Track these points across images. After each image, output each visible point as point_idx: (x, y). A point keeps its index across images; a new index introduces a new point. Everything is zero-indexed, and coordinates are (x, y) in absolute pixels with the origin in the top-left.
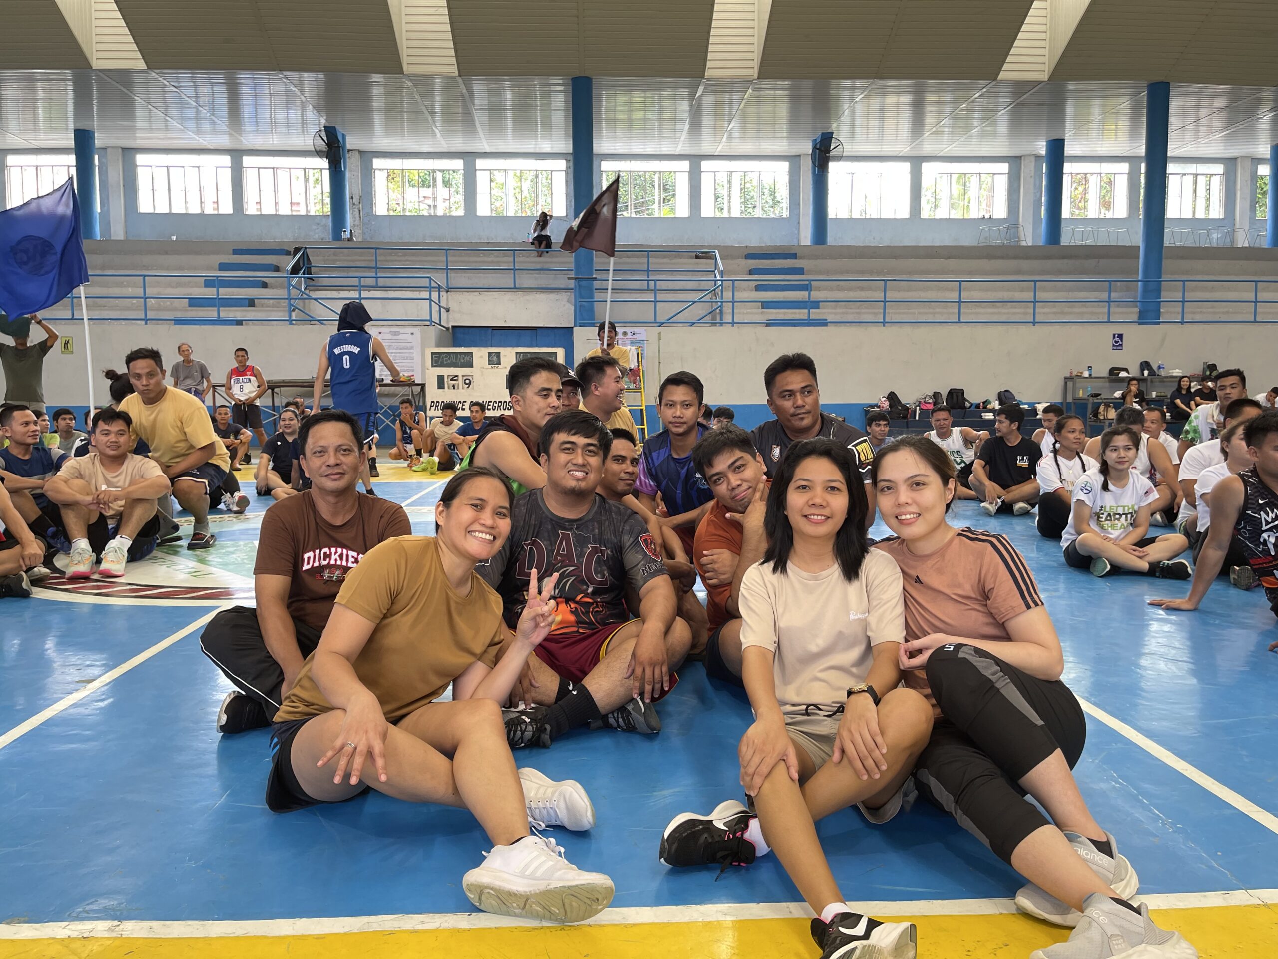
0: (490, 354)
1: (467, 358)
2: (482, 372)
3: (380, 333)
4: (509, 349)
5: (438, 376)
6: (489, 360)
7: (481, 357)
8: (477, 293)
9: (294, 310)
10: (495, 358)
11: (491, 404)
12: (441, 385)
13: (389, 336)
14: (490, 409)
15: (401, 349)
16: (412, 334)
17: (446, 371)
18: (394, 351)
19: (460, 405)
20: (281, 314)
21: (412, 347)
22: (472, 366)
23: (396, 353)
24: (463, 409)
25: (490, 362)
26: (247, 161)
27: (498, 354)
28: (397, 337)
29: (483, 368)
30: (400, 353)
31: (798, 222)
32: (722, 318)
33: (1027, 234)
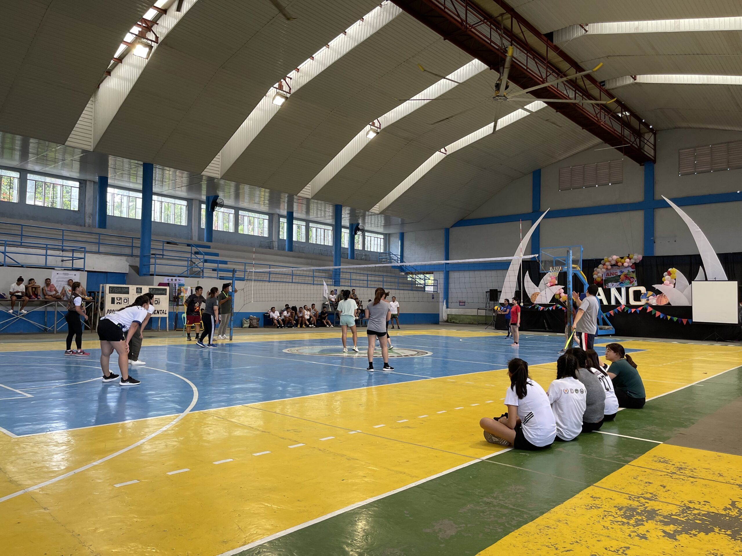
0: (137, 288)
1: (126, 290)
3: (58, 274)
4: (146, 287)
5: (112, 298)
6: (136, 291)
7: (133, 289)
10: (139, 290)
12: (113, 301)
17: (115, 296)
22: (128, 293)
27: (141, 289)
29: (133, 295)
31: (191, 229)
32: (203, 275)
33: (276, 244)
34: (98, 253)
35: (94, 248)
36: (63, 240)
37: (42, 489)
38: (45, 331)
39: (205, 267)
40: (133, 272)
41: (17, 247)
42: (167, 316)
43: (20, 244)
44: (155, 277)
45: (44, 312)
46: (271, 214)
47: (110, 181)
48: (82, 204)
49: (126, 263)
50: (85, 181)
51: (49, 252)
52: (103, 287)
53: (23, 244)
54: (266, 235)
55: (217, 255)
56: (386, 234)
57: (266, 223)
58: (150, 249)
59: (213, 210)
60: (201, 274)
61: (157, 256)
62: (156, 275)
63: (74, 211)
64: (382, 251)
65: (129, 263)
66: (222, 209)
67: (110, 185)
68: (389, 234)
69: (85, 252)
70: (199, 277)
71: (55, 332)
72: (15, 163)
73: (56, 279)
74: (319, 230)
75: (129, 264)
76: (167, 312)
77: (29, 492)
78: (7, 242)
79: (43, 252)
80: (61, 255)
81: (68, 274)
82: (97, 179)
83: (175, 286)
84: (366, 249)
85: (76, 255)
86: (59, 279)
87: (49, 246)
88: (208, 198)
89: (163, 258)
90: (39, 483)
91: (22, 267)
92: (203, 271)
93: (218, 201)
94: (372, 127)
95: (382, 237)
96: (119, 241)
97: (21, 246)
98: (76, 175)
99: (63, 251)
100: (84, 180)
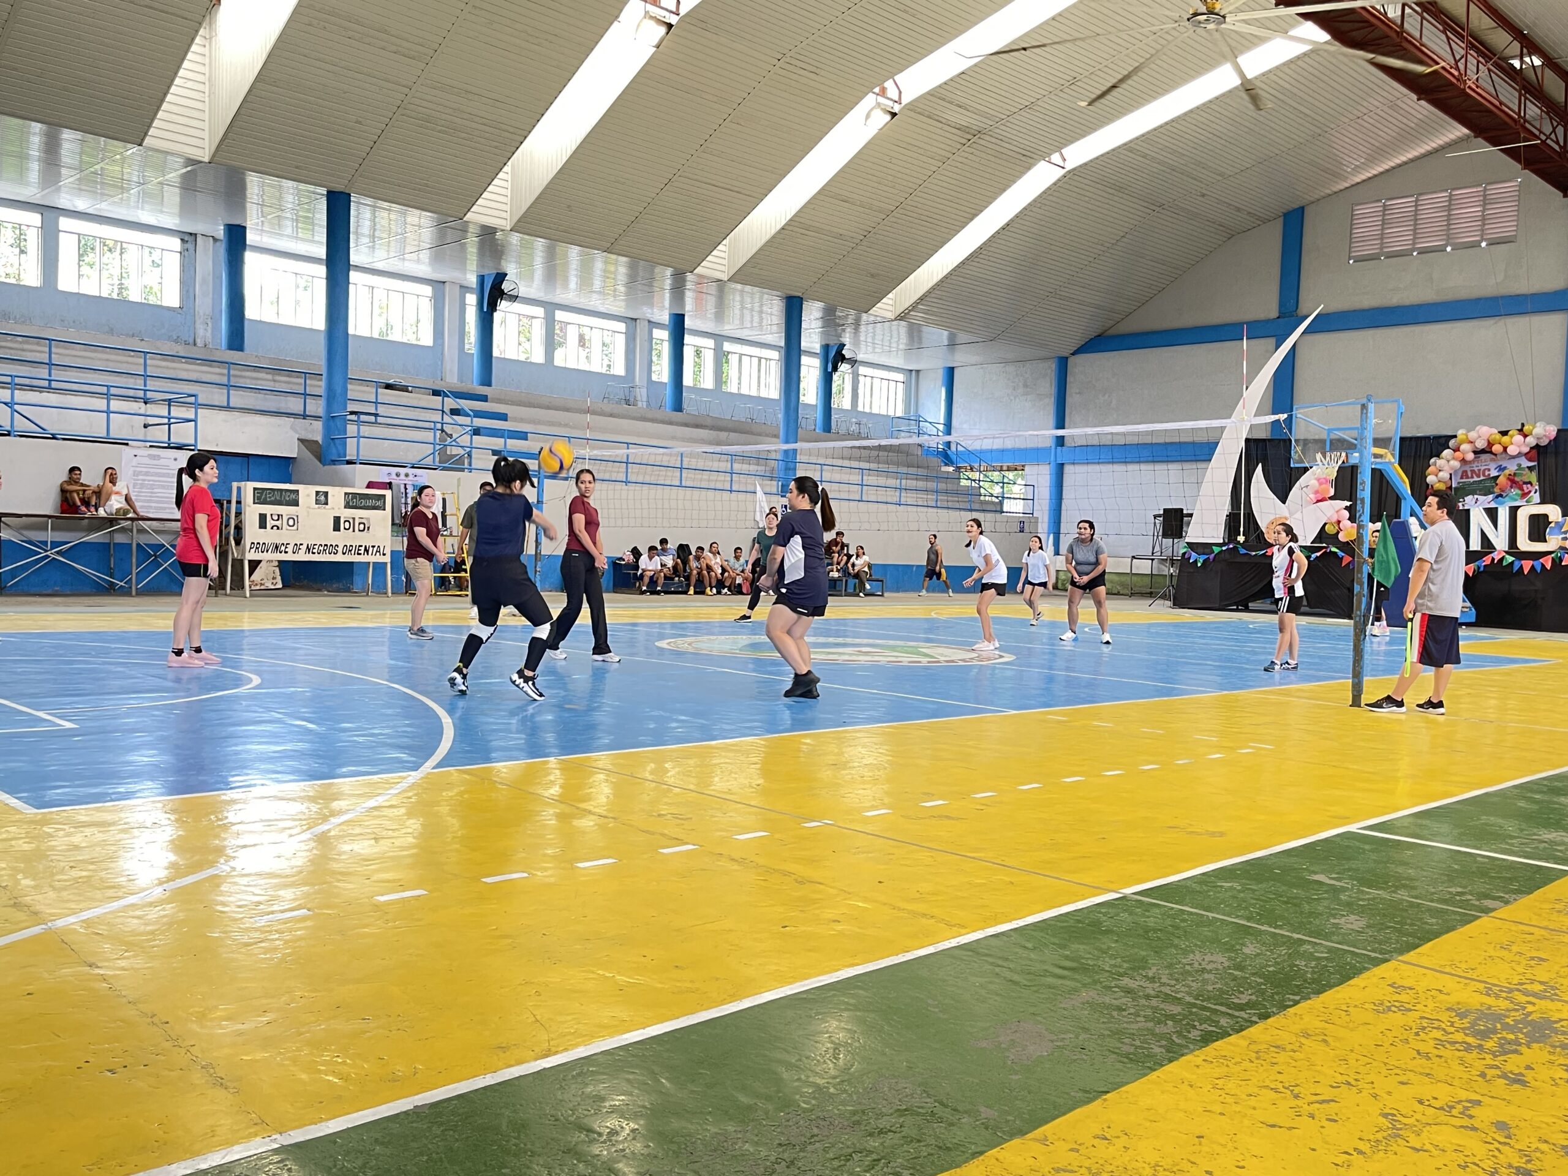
0: (317, 493)
1: (293, 496)
2: (308, 512)
3: (136, 456)
4: (339, 489)
5: (260, 514)
6: (316, 500)
7: (308, 495)
10: (323, 498)
11: (316, 547)
12: (263, 524)
13: (147, 461)
14: (313, 553)
15: (161, 476)
16: (175, 459)
17: (268, 509)
18: (152, 478)
19: (283, 548)
22: (297, 505)
23: (154, 481)
24: (286, 552)
25: (317, 502)
27: (326, 494)
28: (155, 462)
29: (309, 508)
31: (442, 354)
32: (470, 465)
33: (642, 394)
34: (228, 408)
35: (218, 396)
36: (145, 376)
37: (87, 923)
38: (109, 590)
39: (474, 445)
40: (308, 454)
41: (41, 392)
42: (387, 559)
43: (46, 384)
44: (358, 466)
45: (109, 544)
46: (632, 319)
47: (251, 237)
48: (188, 291)
49: (291, 433)
50: (194, 235)
51: (115, 405)
52: (239, 489)
53: (54, 384)
54: (619, 370)
55: (503, 417)
56: (911, 371)
57: (620, 341)
58: (346, 400)
59: (493, 307)
60: (466, 462)
61: (363, 418)
62: (361, 463)
63: (169, 309)
64: (899, 414)
65: (296, 431)
66: (516, 307)
67: (250, 246)
68: (918, 371)
69: (197, 406)
70: (462, 470)
71: (134, 593)
72: (30, 192)
73: (130, 469)
74: (745, 359)
75: (297, 436)
76: (388, 551)
77: (57, 929)
78: (17, 380)
79: (101, 404)
80: (142, 411)
81: (159, 457)
82: (220, 232)
83: (406, 489)
84: (860, 409)
85: (177, 412)
86: (139, 469)
87: (113, 391)
88: (482, 279)
89: (376, 423)
90: (81, 910)
91: (54, 437)
92: (470, 455)
93: (506, 286)
94: (881, 99)
95: (900, 377)
96: (274, 381)
97: (49, 389)
98: (171, 221)
99: (146, 403)
100: (191, 234)
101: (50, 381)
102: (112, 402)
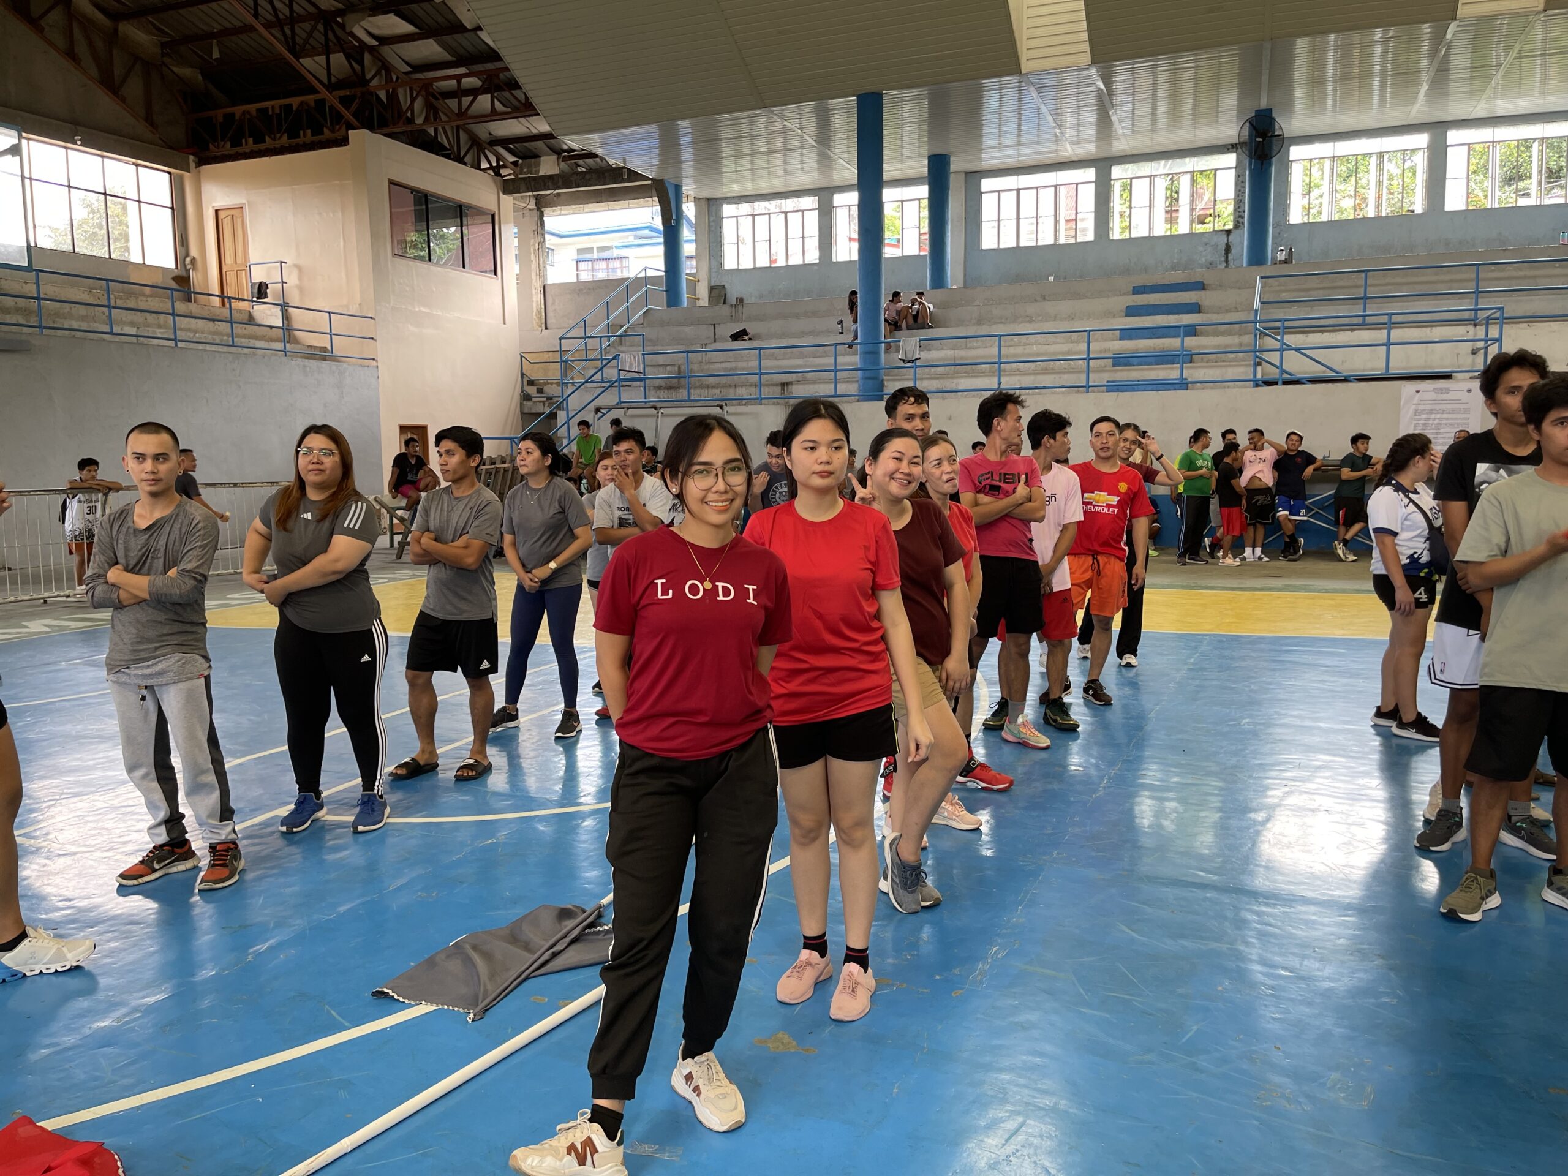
3: (1418, 392)
8: (1525, 325)
9: (1259, 364)
13: (1432, 396)
15: (1449, 413)
16: (1469, 391)
18: (1438, 416)
20: (1241, 370)
21: (1467, 411)
23: (1440, 419)
26: (1117, 172)
28: (1445, 396)
30: (1447, 419)
36: (1477, 293)
41: (1353, 330)
43: (1360, 320)
53: (1369, 320)
69: (1504, 320)
73: (1414, 407)
79: (1381, 335)
80: (1470, 336)
81: (1447, 390)
86: (1421, 407)
91: (1345, 380)
99: (1475, 325)
101: (1364, 316)
102: (1393, 332)
